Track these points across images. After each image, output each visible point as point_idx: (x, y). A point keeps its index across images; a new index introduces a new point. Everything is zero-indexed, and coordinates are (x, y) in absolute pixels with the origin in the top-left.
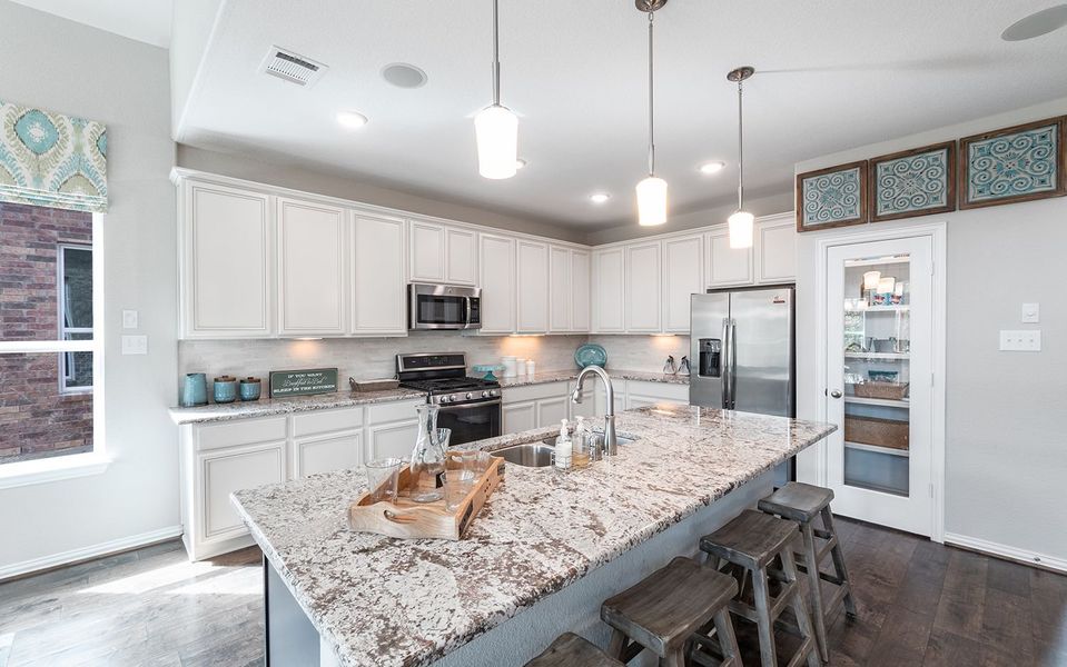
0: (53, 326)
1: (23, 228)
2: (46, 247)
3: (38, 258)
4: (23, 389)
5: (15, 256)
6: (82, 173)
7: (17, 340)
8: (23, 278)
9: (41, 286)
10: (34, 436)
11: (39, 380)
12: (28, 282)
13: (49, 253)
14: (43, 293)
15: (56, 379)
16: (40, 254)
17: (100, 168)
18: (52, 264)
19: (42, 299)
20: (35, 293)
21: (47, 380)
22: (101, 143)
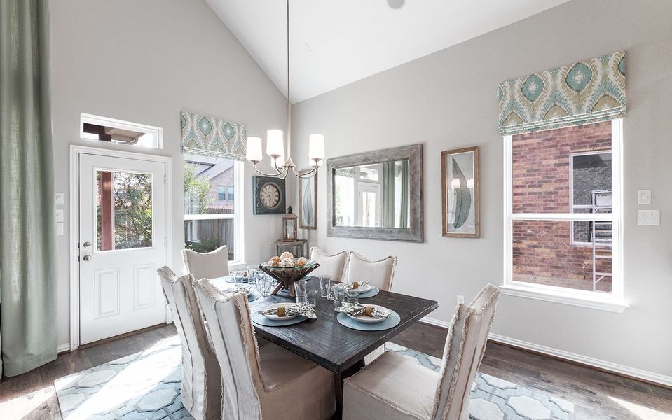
0: (567, 204)
1: (552, 149)
2: (564, 157)
3: (560, 165)
4: (552, 240)
5: (548, 165)
6: (607, 93)
7: (550, 212)
8: (552, 177)
9: (561, 181)
10: (557, 267)
11: (560, 236)
12: (555, 179)
13: (565, 160)
14: (562, 185)
15: (569, 236)
16: (560, 162)
17: (620, 85)
18: (567, 167)
19: (561, 189)
20: (558, 185)
21: (564, 236)
22: (621, 66)
